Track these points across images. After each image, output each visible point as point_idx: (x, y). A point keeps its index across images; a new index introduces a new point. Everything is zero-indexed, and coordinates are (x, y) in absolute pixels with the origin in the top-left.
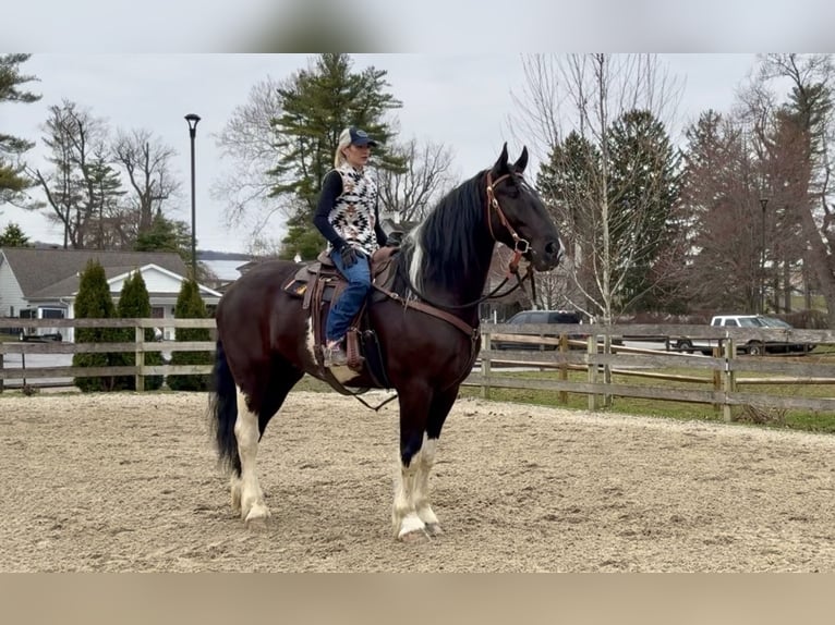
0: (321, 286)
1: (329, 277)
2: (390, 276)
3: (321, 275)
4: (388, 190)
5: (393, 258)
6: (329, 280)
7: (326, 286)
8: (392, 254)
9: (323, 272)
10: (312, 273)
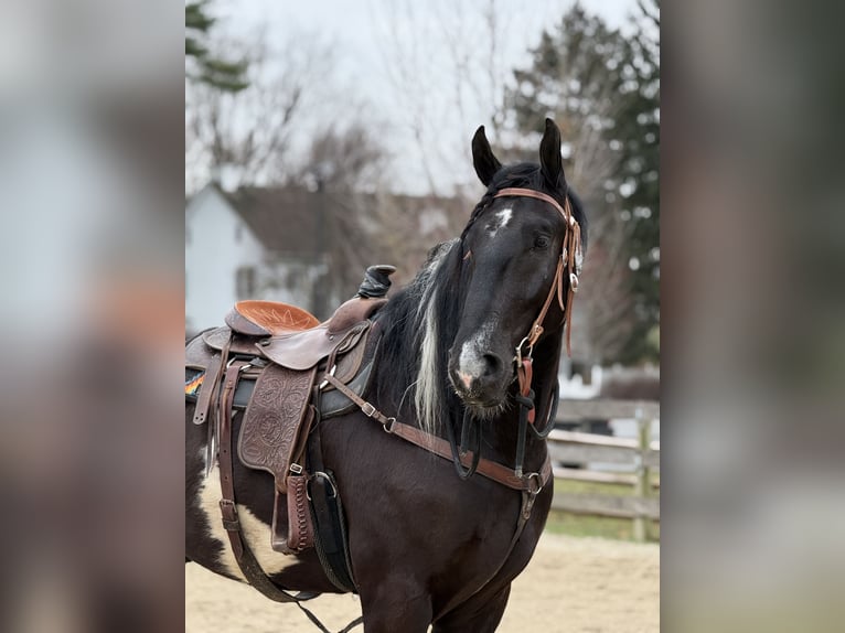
0: (232, 379)
1: (246, 358)
2: (364, 363)
3: (231, 355)
4: (214, 121)
5: (373, 324)
6: (246, 366)
7: (242, 379)
8: (371, 313)
9: (235, 349)
10: (215, 351)
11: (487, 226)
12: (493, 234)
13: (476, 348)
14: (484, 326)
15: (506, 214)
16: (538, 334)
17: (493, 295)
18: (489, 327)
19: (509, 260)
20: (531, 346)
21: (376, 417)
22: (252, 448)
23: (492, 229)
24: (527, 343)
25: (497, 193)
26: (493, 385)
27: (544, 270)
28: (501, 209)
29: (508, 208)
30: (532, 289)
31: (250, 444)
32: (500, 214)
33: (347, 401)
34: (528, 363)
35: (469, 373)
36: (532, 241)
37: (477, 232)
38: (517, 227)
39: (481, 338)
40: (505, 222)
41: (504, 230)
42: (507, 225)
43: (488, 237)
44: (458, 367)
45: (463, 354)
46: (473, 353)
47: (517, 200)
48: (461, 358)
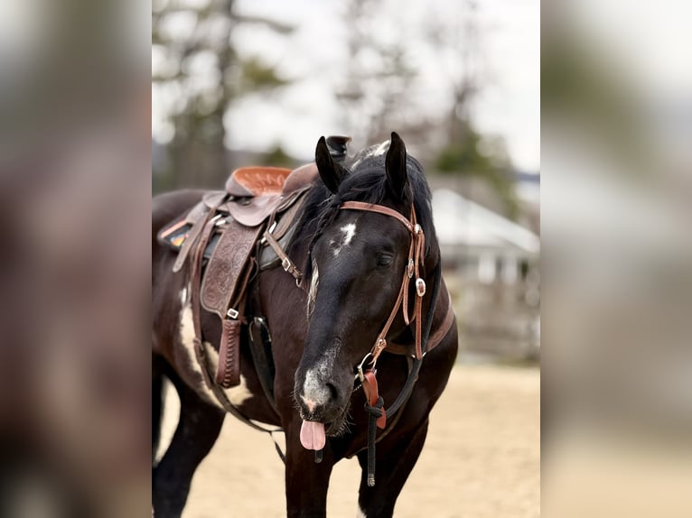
11: (332, 242)
12: (337, 252)
13: (319, 376)
14: (326, 353)
15: (350, 230)
16: (381, 349)
17: (335, 320)
18: (331, 354)
19: (352, 281)
20: (375, 360)
21: (291, 272)
22: (212, 294)
23: (335, 245)
24: (371, 358)
25: (342, 205)
26: (335, 412)
27: (388, 287)
28: (345, 224)
29: (352, 223)
30: (375, 308)
31: (210, 290)
32: (344, 229)
33: (274, 255)
34: (372, 375)
35: (314, 400)
36: (375, 261)
37: (322, 246)
38: (360, 246)
39: (323, 367)
40: (348, 240)
41: (348, 249)
42: (351, 243)
43: (332, 255)
44: (303, 394)
45: (306, 383)
46: (316, 381)
47: (361, 215)
48: (305, 386)
